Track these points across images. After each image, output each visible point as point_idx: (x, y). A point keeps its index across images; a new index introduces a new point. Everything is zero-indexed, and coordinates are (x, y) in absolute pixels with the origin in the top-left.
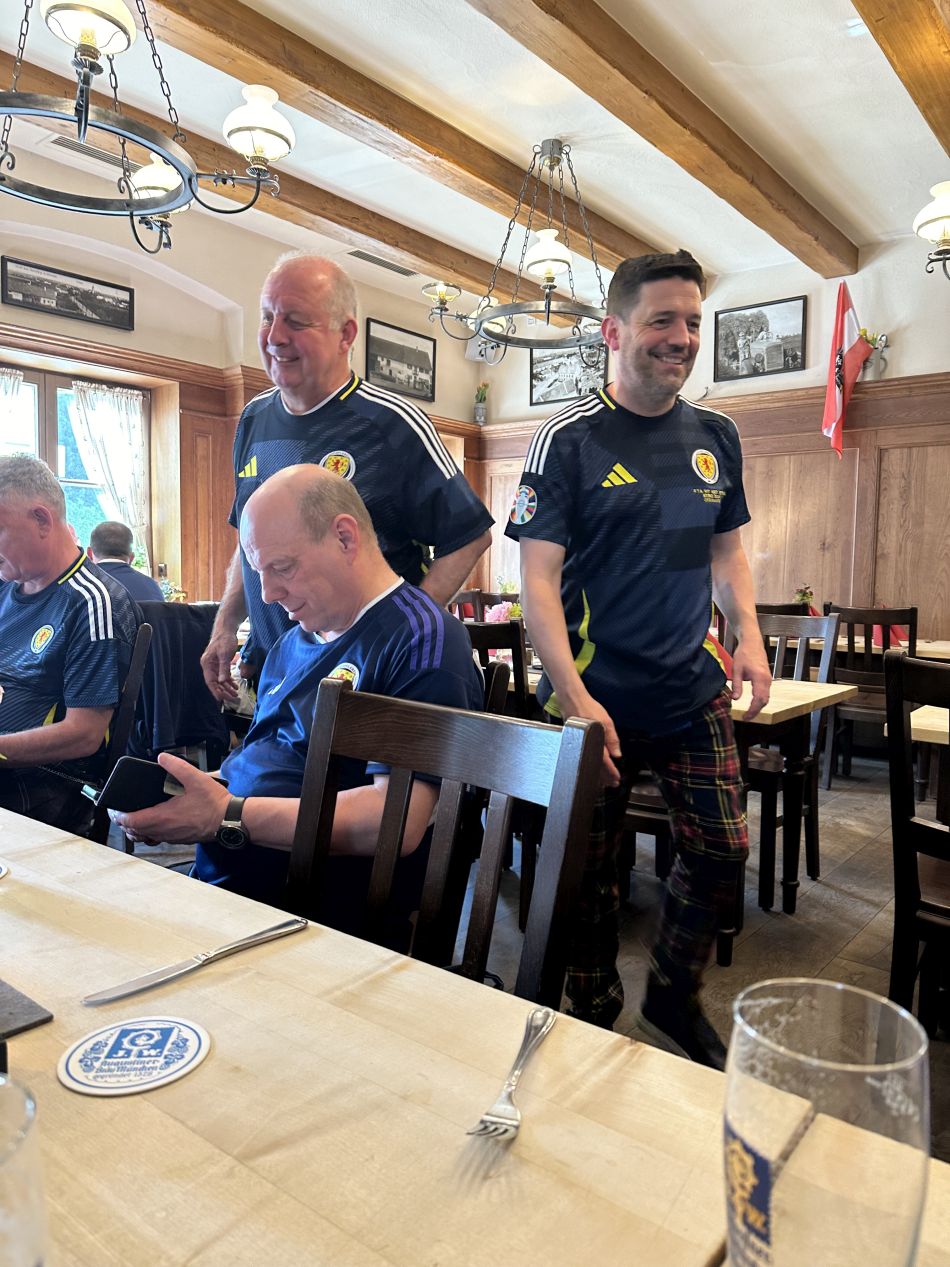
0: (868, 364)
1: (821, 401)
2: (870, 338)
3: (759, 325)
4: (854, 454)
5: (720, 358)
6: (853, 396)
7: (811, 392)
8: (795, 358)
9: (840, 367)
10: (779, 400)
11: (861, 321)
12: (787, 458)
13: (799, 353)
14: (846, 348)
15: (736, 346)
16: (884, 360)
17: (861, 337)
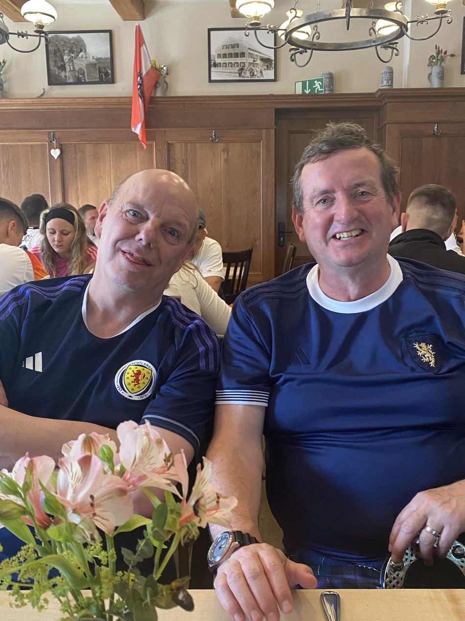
0: (158, 85)
1: (130, 106)
2: (158, 67)
3: (78, 47)
4: (151, 146)
5: (52, 67)
6: (150, 106)
7: (122, 100)
8: (107, 74)
9: (141, 85)
10: (100, 104)
11: (152, 55)
12: (107, 145)
13: (110, 72)
14: (144, 72)
16: (166, 83)
17: (152, 66)
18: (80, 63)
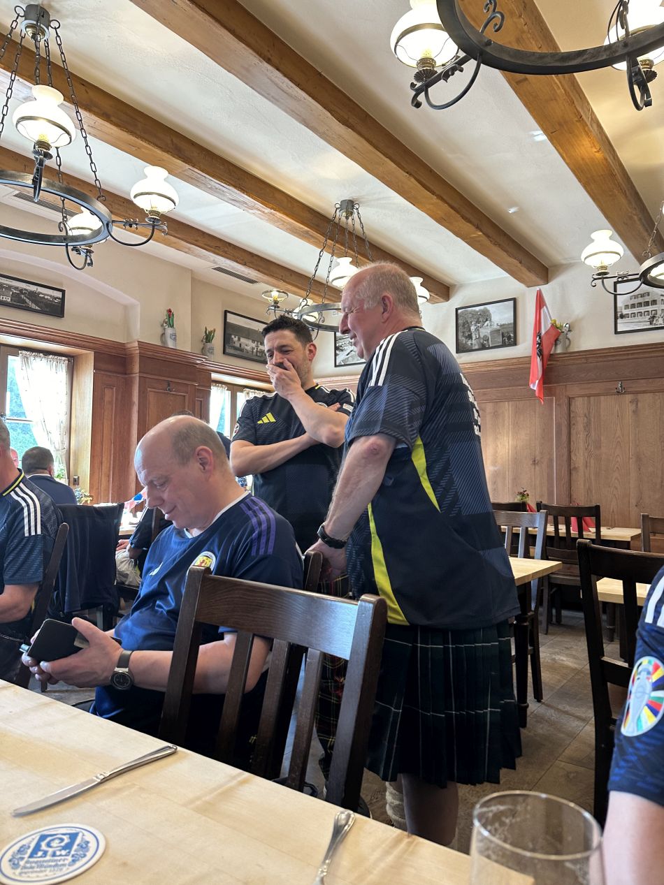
0: (558, 342)
1: (528, 366)
2: (559, 326)
3: (486, 316)
4: (552, 400)
5: (460, 338)
6: (549, 363)
7: (521, 360)
8: (509, 338)
9: (539, 344)
10: (500, 365)
11: (552, 314)
12: (506, 403)
13: (512, 335)
14: (543, 332)
15: (470, 330)
16: (569, 339)
17: (552, 325)
18: (485, 331)
